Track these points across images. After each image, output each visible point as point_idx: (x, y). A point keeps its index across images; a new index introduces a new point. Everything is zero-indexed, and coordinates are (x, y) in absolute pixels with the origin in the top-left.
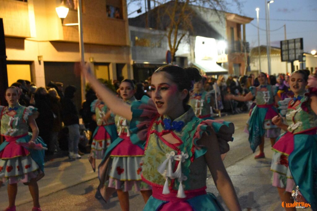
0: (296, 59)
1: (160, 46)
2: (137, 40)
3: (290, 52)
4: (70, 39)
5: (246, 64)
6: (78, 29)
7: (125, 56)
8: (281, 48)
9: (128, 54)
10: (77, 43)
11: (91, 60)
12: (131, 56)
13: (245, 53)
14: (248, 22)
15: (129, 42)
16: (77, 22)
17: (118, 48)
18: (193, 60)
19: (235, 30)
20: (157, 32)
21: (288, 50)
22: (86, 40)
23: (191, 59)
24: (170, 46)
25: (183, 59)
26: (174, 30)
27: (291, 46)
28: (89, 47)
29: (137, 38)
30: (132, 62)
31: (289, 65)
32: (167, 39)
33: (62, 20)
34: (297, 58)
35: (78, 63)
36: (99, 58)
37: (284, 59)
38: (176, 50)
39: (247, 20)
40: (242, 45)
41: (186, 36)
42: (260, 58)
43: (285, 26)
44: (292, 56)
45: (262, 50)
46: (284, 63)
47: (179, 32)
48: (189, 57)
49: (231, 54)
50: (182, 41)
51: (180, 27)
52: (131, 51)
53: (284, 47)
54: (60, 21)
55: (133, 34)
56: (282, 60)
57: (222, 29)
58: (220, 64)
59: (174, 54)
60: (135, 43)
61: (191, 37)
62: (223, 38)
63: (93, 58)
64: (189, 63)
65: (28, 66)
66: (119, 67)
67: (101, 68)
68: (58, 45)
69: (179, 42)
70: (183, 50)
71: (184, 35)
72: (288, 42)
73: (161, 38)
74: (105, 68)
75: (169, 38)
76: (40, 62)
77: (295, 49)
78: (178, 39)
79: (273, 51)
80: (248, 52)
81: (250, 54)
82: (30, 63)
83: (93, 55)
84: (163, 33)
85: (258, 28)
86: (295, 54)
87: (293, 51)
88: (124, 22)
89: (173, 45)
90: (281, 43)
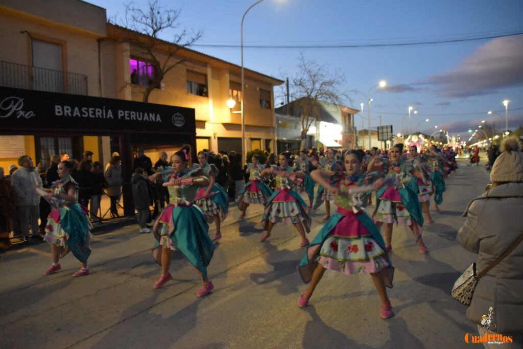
0: (387, 140)
1: (296, 128)
2: (280, 124)
3: (384, 134)
4: (235, 122)
5: (355, 141)
6: (241, 116)
7: (272, 134)
8: (378, 132)
9: (274, 133)
10: (240, 125)
11: (249, 137)
12: (276, 134)
13: (354, 134)
14: (356, 113)
15: (275, 125)
16: (241, 110)
17: (267, 128)
18: (318, 138)
19: (347, 118)
20: (294, 118)
21: (383, 133)
22: (246, 123)
23: (317, 137)
24: (303, 127)
25: (311, 137)
26: (306, 117)
27: (385, 130)
28: (248, 128)
29: (280, 122)
30: (276, 139)
31: (383, 143)
32: (301, 123)
33: (231, 110)
34: (389, 138)
35: (240, 139)
36: (254, 135)
37: (380, 139)
38: (307, 130)
39: (355, 112)
40: (352, 129)
41: (314, 121)
42: (363, 137)
43: (380, 117)
44: (385, 138)
45: (365, 132)
46: (380, 142)
47: (310, 118)
48: (315, 136)
49: (344, 134)
50: (311, 124)
51: (310, 114)
52: (276, 130)
53: (380, 131)
54: (229, 110)
55: (278, 119)
56: (379, 140)
57: (338, 117)
58: (336, 141)
59: (306, 133)
60: (279, 125)
61: (317, 122)
62: (339, 123)
63: (250, 135)
64: (315, 140)
65: (207, 140)
66: (267, 142)
67: (255, 142)
68: (227, 126)
69: (310, 125)
70: (312, 131)
71: (313, 121)
72: (382, 128)
73: (297, 123)
74: (258, 142)
75: (303, 122)
76: (215, 137)
77: (387, 133)
78: (309, 123)
79: (373, 133)
80: (356, 133)
81: (357, 135)
82: (208, 138)
83: (250, 133)
84: (298, 119)
85: (362, 117)
86: (387, 136)
87: (386, 134)
88: (272, 110)
89: (305, 127)
90: (378, 128)
